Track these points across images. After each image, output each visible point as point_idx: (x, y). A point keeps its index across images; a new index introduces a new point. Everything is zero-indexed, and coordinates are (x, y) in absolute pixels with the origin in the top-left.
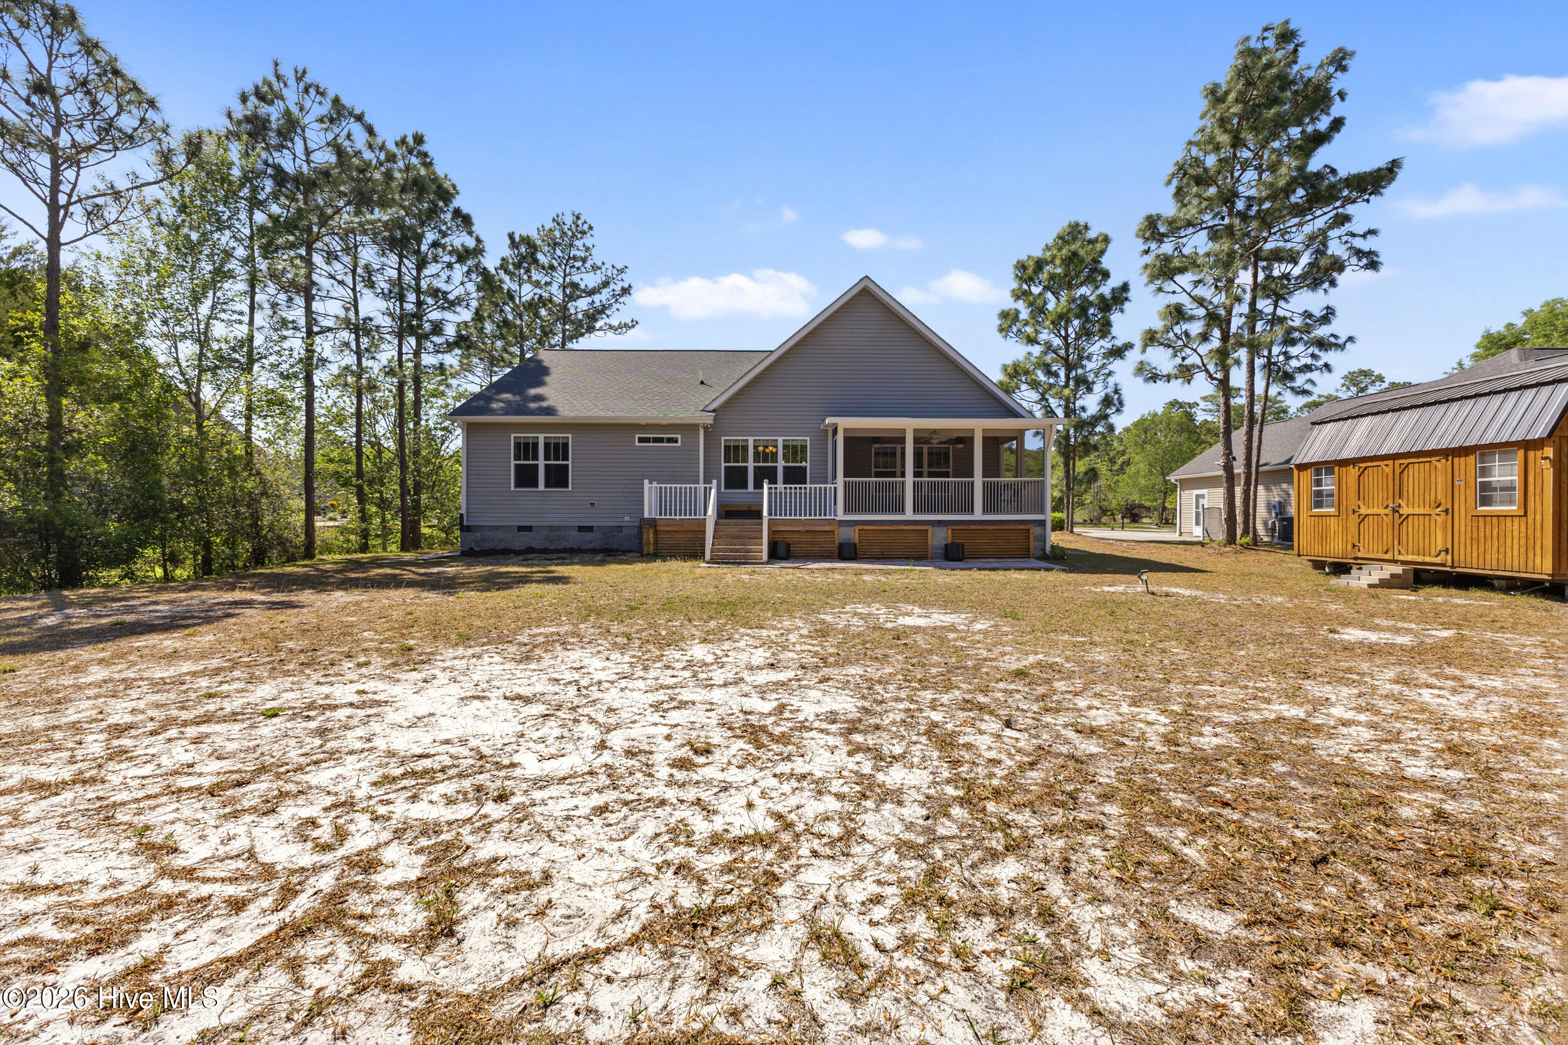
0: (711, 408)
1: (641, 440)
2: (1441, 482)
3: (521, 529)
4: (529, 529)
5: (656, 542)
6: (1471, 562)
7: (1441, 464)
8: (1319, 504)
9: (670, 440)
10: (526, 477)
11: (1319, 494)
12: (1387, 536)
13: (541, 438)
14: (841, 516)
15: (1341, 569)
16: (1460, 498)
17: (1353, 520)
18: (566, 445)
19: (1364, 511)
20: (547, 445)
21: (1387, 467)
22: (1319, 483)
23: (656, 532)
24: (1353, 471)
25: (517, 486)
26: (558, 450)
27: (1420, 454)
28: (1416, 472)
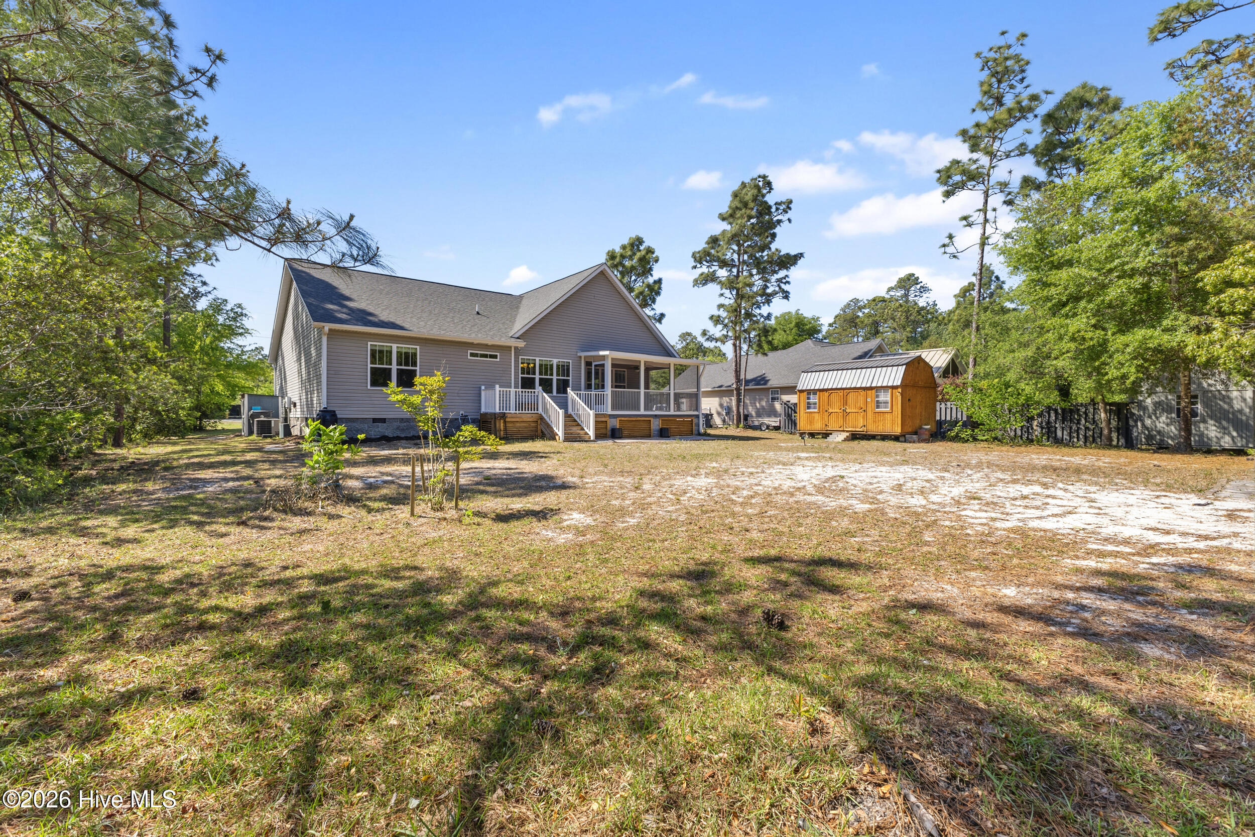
0: (517, 335)
1: (472, 355)
2: (861, 399)
3: (375, 420)
4: (383, 420)
5: (505, 429)
6: (872, 429)
7: (862, 393)
8: (809, 408)
9: (492, 356)
10: (380, 378)
11: (809, 403)
12: (841, 421)
13: (395, 347)
14: (610, 412)
15: (826, 435)
16: (869, 406)
17: (827, 414)
18: (415, 355)
19: (830, 410)
20: (399, 354)
21: (841, 393)
22: (809, 398)
23: (505, 422)
24: (826, 394)
25: (371, 385)
26: (407, 358)
27: (855, 388)
28: (852, 396)
